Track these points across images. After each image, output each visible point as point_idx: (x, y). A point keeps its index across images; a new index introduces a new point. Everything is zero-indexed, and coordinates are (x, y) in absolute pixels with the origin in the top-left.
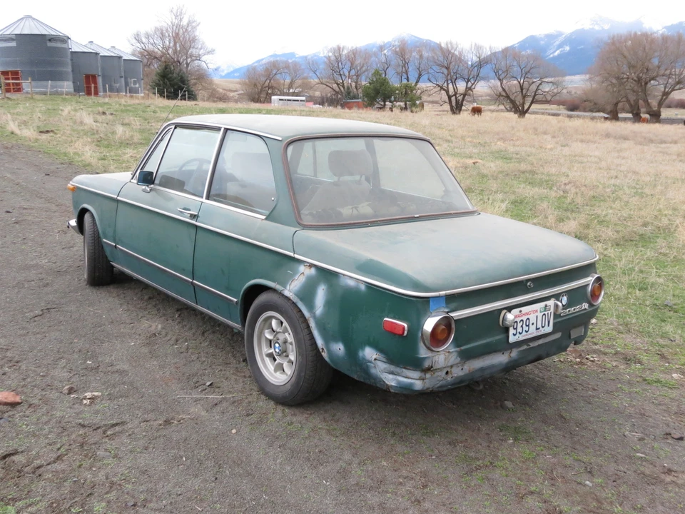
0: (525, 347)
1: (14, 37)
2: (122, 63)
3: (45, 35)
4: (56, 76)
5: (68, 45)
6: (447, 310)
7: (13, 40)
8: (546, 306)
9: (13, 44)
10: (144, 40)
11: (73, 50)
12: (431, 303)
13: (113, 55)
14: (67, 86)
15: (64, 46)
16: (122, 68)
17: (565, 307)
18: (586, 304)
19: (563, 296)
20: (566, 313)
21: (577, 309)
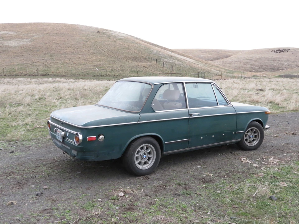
17: (68, 137)
18: (74, 141)
19: (67, 133)
20: (68, 139)
21: (71, 141)
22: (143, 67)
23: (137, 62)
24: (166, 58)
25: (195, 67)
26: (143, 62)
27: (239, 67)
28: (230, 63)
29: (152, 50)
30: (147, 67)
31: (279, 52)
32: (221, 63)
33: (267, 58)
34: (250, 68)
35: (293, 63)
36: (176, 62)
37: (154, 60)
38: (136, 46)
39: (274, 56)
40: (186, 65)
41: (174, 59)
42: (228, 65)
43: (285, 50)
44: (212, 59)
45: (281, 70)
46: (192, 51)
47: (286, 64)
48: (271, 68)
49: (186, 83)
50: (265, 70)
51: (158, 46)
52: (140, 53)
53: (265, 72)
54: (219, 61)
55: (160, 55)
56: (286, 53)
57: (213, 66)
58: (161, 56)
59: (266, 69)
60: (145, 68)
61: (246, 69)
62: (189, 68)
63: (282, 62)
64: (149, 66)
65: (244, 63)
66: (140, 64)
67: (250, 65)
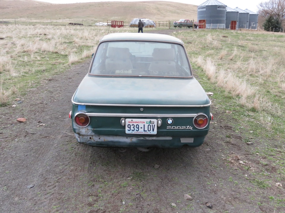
0: (142, 138)
1: (205, 7)
2: (249, 16)
3: (217, 5)
4: (219, 22)
5: (226, 9)
6: (86, 111)
7: (205, 8)
8: (150, 121)
9: (205, 9)
10: (264, 5)
11: (227, 11)
12: (79, 107)
13: (245, 12)
14: (223, 25)
15: (224, 9)
16: (249, 18)
17: (171, 125)
18: (190, 127)
19: (169, 119)
20: (171, 128)
21: (181, 128)
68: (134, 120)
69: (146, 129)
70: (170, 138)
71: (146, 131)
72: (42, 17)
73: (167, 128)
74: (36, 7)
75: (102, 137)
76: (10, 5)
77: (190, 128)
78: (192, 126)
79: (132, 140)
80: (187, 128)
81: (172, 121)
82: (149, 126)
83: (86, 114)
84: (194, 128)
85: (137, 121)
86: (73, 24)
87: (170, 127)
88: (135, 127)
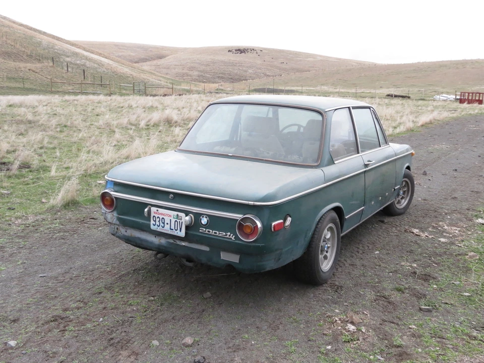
0: (171, 241)
6: (111, 190)
8: (178, 215)
12: (108, 184)
17: (205, 226)
18: (232, 235)
19: (203, 217)
20: (205, 231)
21: (219, 234)
22: (28, 71)
23: (14, 61)
24: (68, 57)
25: (120, 72)
26: (26, 61)
27: (183, 75)
28: (168, 68)
29: (39, 40)
30: (38, 71)
31: (239, 52)
32: (153, 68)
33: (222, 61)
34: (199, 76)
35: (260, 71)
36: (88, 64)
37: (47, 59)
38: (6, 32)
39: (232, 59)
40: (106, 69)
41: (83, 58)
42: (165, 71)
43: (248, 49)
44: (136, 60)
45: (245, 80)
46: (103, 45)
47: (250, 71)
48: (230, 77)
49: (354, 108)
50: (221, 81)
51: (44, 34)
52: (18, 45)
53: (222, 83)
54: (148, 63)
55: (56, 50)
56: (249, 55)
57: (145, 72)
58: (59, 52)
59: (222, 78)
60: (34, 73)
61: (194, 78)
62: (112, 74)
63: (244, 69)
64: (40, 69)
65: (190, 68)
66: (22, 65)
67: (199, 71)
68: (161, 210)
69: (173, 227)
70: (206, 249)
71: (173, 230)
72: (355, 85)
73: (200, 231)
74: (350, 70)
75: (129, 230)
76: (313, 67)
77: (231, 237)
78: (235, 234)
79: (161, 241)
80: (228, 236)
81: (208, 220)
82: (176, 222)
83: (112, 193)
84: (237, 238)
85: (164, 213)
86: (392, 96)
87: (205, 229)
88: (161, 222)
